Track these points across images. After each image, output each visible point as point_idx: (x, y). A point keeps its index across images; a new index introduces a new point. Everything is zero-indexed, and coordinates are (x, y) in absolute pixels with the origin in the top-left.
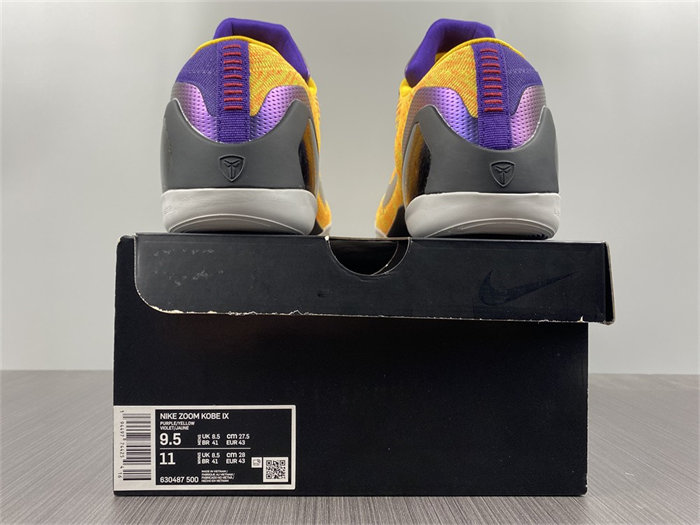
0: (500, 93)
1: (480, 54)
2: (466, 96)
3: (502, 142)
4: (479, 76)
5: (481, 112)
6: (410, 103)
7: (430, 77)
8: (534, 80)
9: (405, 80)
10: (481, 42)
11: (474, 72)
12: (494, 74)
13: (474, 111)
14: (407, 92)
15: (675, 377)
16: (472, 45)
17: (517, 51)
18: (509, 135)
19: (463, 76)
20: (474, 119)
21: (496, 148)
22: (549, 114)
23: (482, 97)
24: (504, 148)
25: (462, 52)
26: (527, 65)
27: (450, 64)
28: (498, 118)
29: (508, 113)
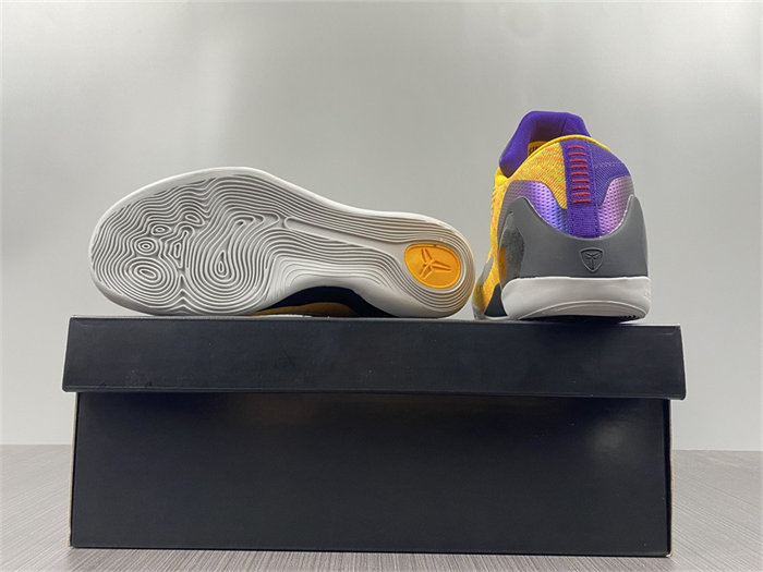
0: (588, 186)
1: (568, 150)
2: (555, 189)
3: (590, 230)
4: (568, 170)
5: (570, 204)
6: (504, 194)
7: (522, 172)
8: (621, 171)
9: (499, 168)
10: (569, 139)
11: (562, 168)
12: (581, 169)
13: (563, 203)
14: (502, 182)
15: (712, 454)
16: (561, 141)
17: (603, 146)
18: (597, 224)
19: (553, 171)
20: (563, 210)
21: (585, 237)
22: (636, 201)
23: (570, 191)
24: (592, 237)
25: (552, 149)
26: (613, 158)
27: (540, 160)
28: (587, 209)
29: (596, 205)
